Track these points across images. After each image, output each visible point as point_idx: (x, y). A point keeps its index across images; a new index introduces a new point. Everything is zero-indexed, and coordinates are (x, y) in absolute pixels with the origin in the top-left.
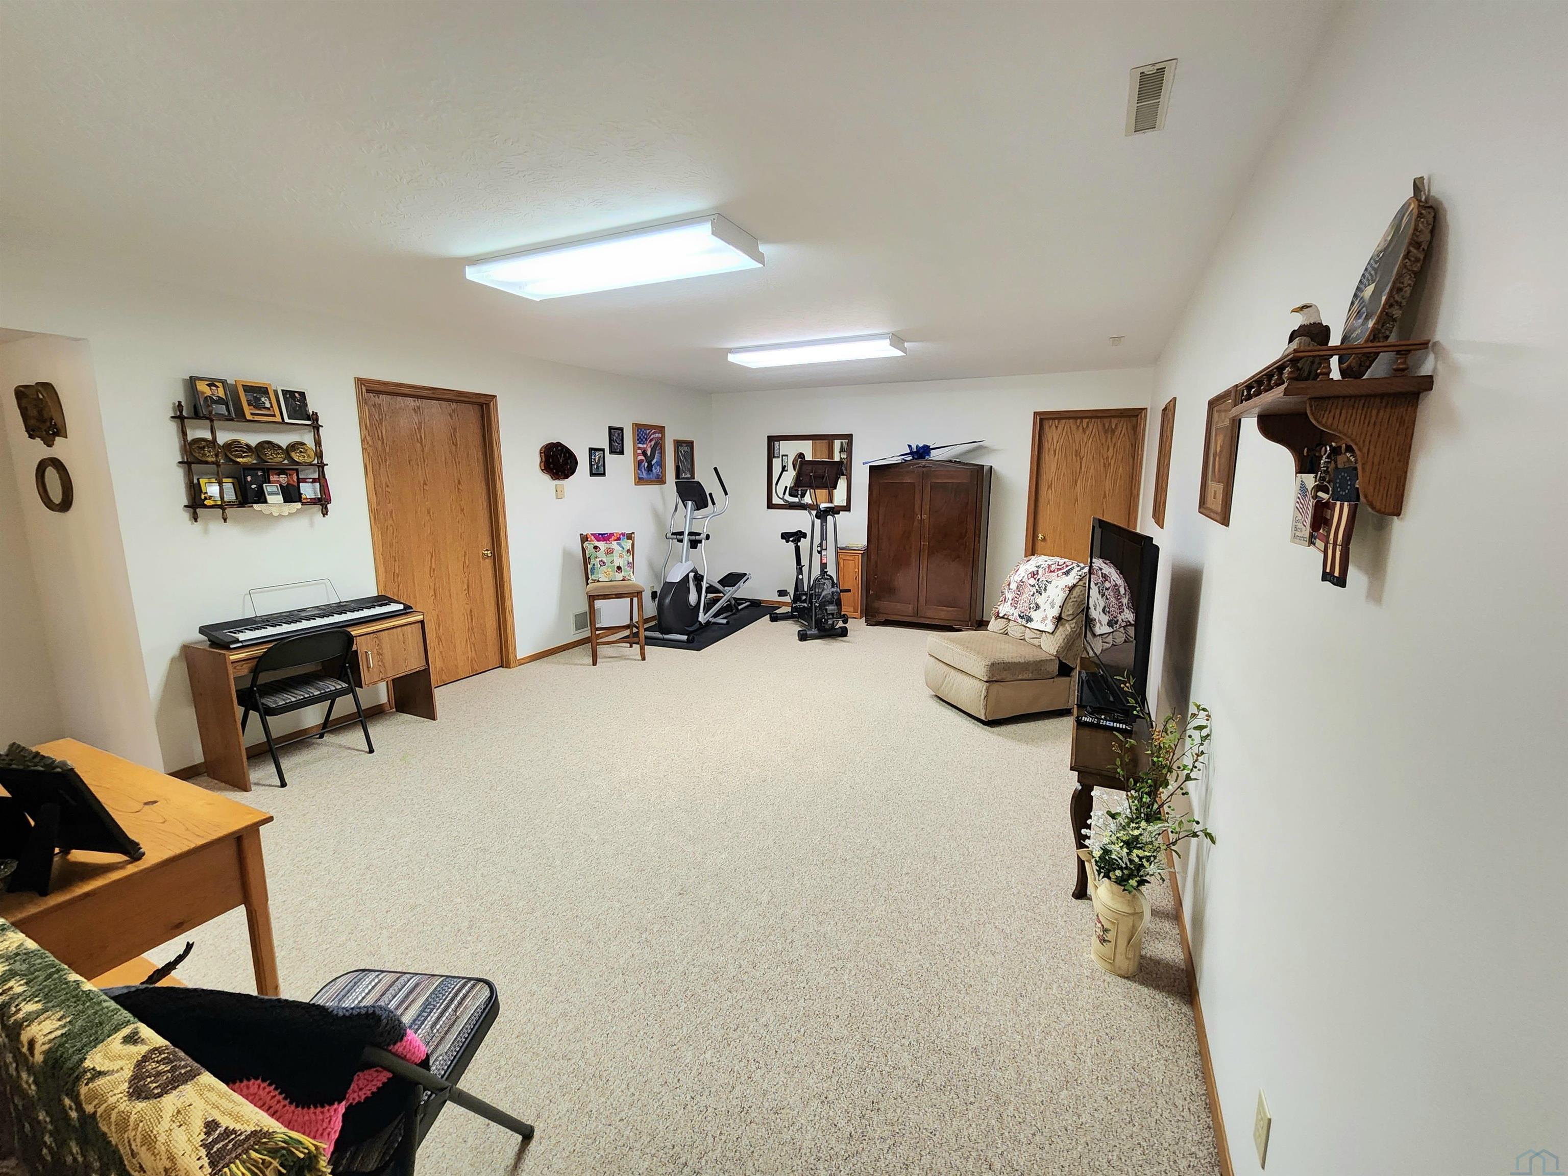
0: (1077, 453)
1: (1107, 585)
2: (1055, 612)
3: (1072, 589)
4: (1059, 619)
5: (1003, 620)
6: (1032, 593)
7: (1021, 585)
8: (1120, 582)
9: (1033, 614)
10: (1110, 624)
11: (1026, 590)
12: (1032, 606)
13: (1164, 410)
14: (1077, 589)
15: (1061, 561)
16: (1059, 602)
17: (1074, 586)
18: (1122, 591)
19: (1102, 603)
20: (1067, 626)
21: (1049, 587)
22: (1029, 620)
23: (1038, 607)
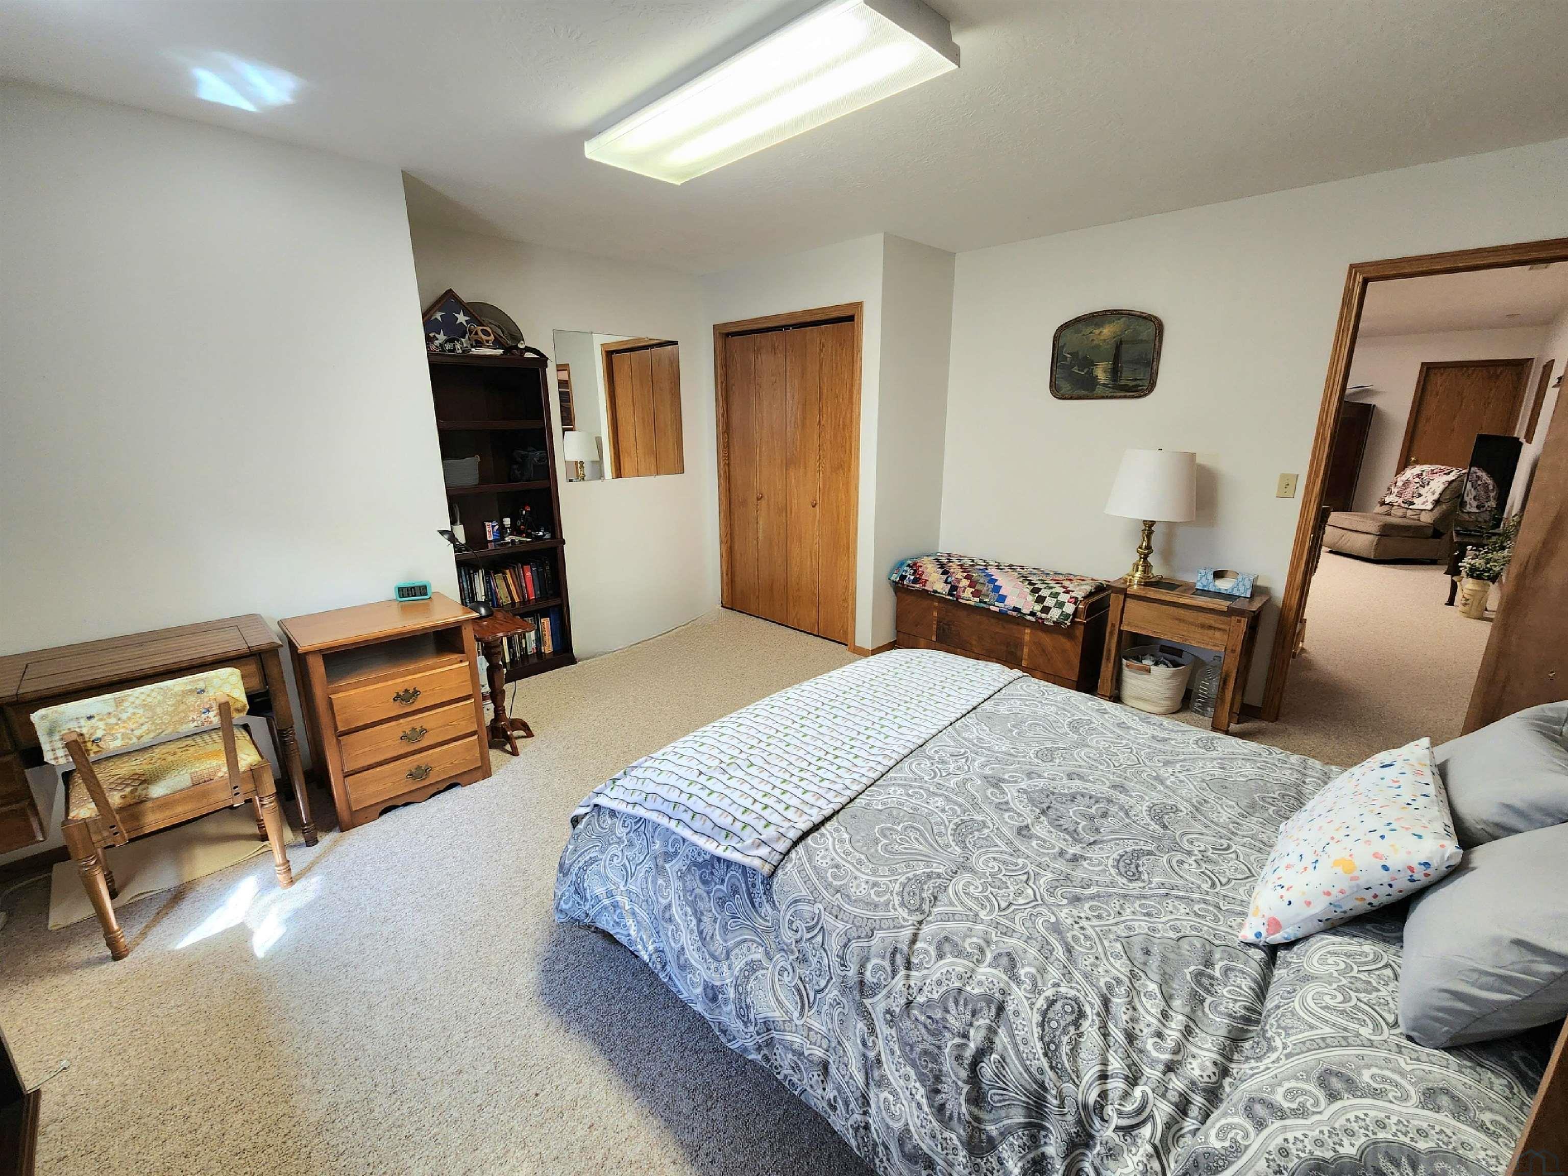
1: (1479, 483)
2: (1436, 496)
3: (1450, 483)
4: (1437, 502)
6: (1415, 488)
7: (1406, 483)
8: (1490, 481)
9: (1415, 500)
10: (1478, 507)
11: (1411, 486)
12: (1415, 495)
13: (1545, 367)
14: (1454, 484)
15: (1443, 467)
16: (1439, 491)
17: (1453, 481)
18: (1491, 487)
19: (1474, 493)
20: (1444, 507)
21: (1431, 482)
22: (1413, 504)
23: (1420, 495)
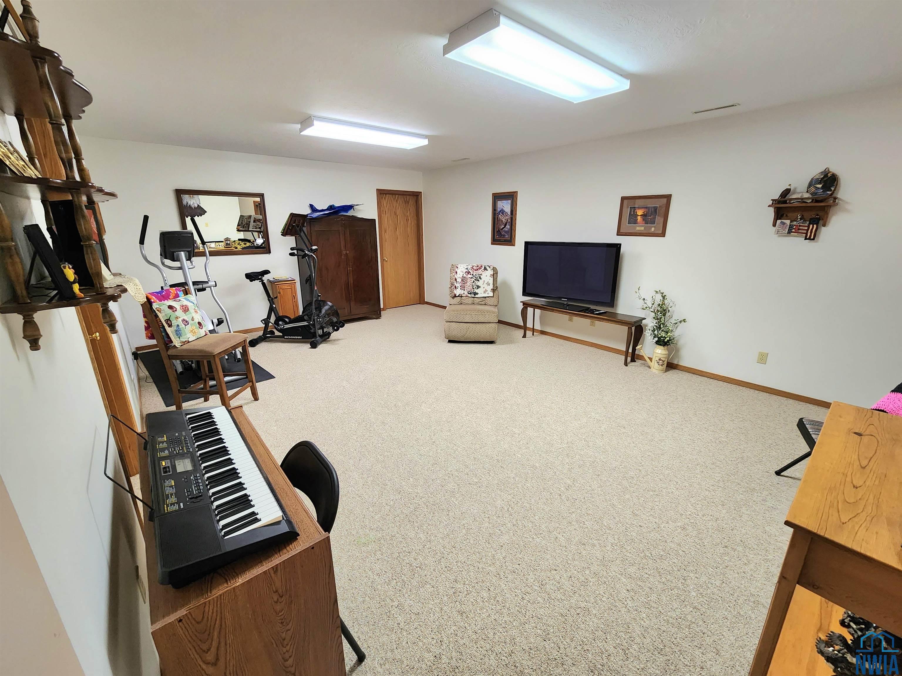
0: (395, 213)
5: (458, 297)
6: (472, 281)
7: (464, 279)
9: (477, 291)
11: (468, 280)
12: (474, 287)
22: (476, 294)
23: (479, 287)
